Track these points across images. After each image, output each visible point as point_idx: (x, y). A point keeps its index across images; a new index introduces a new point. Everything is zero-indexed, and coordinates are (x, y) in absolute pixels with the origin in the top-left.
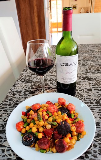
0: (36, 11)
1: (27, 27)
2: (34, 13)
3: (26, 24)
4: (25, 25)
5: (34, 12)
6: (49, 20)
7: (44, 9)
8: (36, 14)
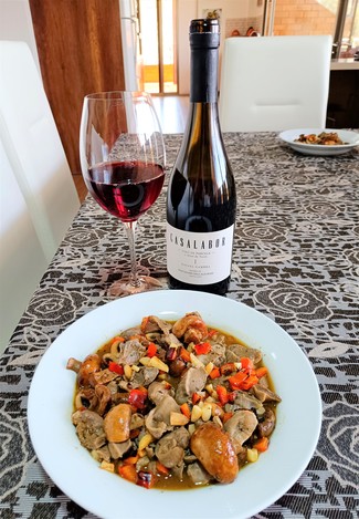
0: (95, 28)
1: (66, 77)
2: (87, 33)
3: (63, 68)
4: (61, 71)
6: (135, 58)
7: (122, 20)
8: (94, 37)
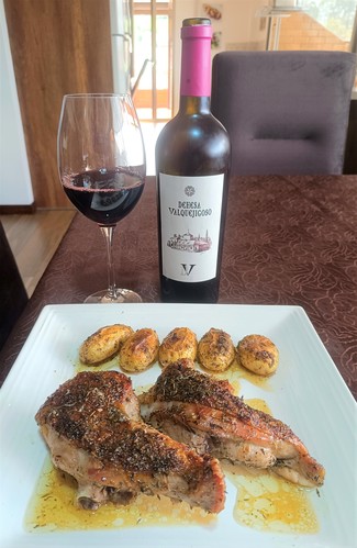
0: (81, 45)
1: (46, 99)
2: (72, 50)
3: (43, 89)
4: (41, 92)
5: (75, 45)
7: (113, 38)
8: (80, 55)
